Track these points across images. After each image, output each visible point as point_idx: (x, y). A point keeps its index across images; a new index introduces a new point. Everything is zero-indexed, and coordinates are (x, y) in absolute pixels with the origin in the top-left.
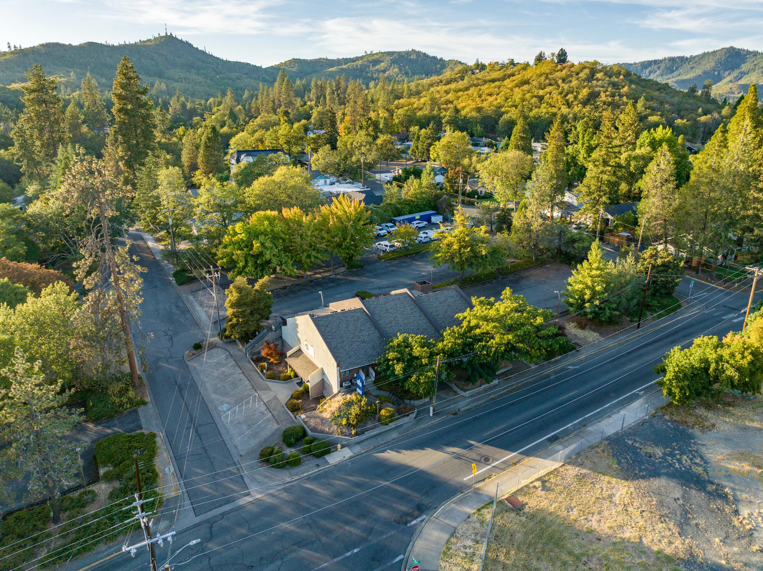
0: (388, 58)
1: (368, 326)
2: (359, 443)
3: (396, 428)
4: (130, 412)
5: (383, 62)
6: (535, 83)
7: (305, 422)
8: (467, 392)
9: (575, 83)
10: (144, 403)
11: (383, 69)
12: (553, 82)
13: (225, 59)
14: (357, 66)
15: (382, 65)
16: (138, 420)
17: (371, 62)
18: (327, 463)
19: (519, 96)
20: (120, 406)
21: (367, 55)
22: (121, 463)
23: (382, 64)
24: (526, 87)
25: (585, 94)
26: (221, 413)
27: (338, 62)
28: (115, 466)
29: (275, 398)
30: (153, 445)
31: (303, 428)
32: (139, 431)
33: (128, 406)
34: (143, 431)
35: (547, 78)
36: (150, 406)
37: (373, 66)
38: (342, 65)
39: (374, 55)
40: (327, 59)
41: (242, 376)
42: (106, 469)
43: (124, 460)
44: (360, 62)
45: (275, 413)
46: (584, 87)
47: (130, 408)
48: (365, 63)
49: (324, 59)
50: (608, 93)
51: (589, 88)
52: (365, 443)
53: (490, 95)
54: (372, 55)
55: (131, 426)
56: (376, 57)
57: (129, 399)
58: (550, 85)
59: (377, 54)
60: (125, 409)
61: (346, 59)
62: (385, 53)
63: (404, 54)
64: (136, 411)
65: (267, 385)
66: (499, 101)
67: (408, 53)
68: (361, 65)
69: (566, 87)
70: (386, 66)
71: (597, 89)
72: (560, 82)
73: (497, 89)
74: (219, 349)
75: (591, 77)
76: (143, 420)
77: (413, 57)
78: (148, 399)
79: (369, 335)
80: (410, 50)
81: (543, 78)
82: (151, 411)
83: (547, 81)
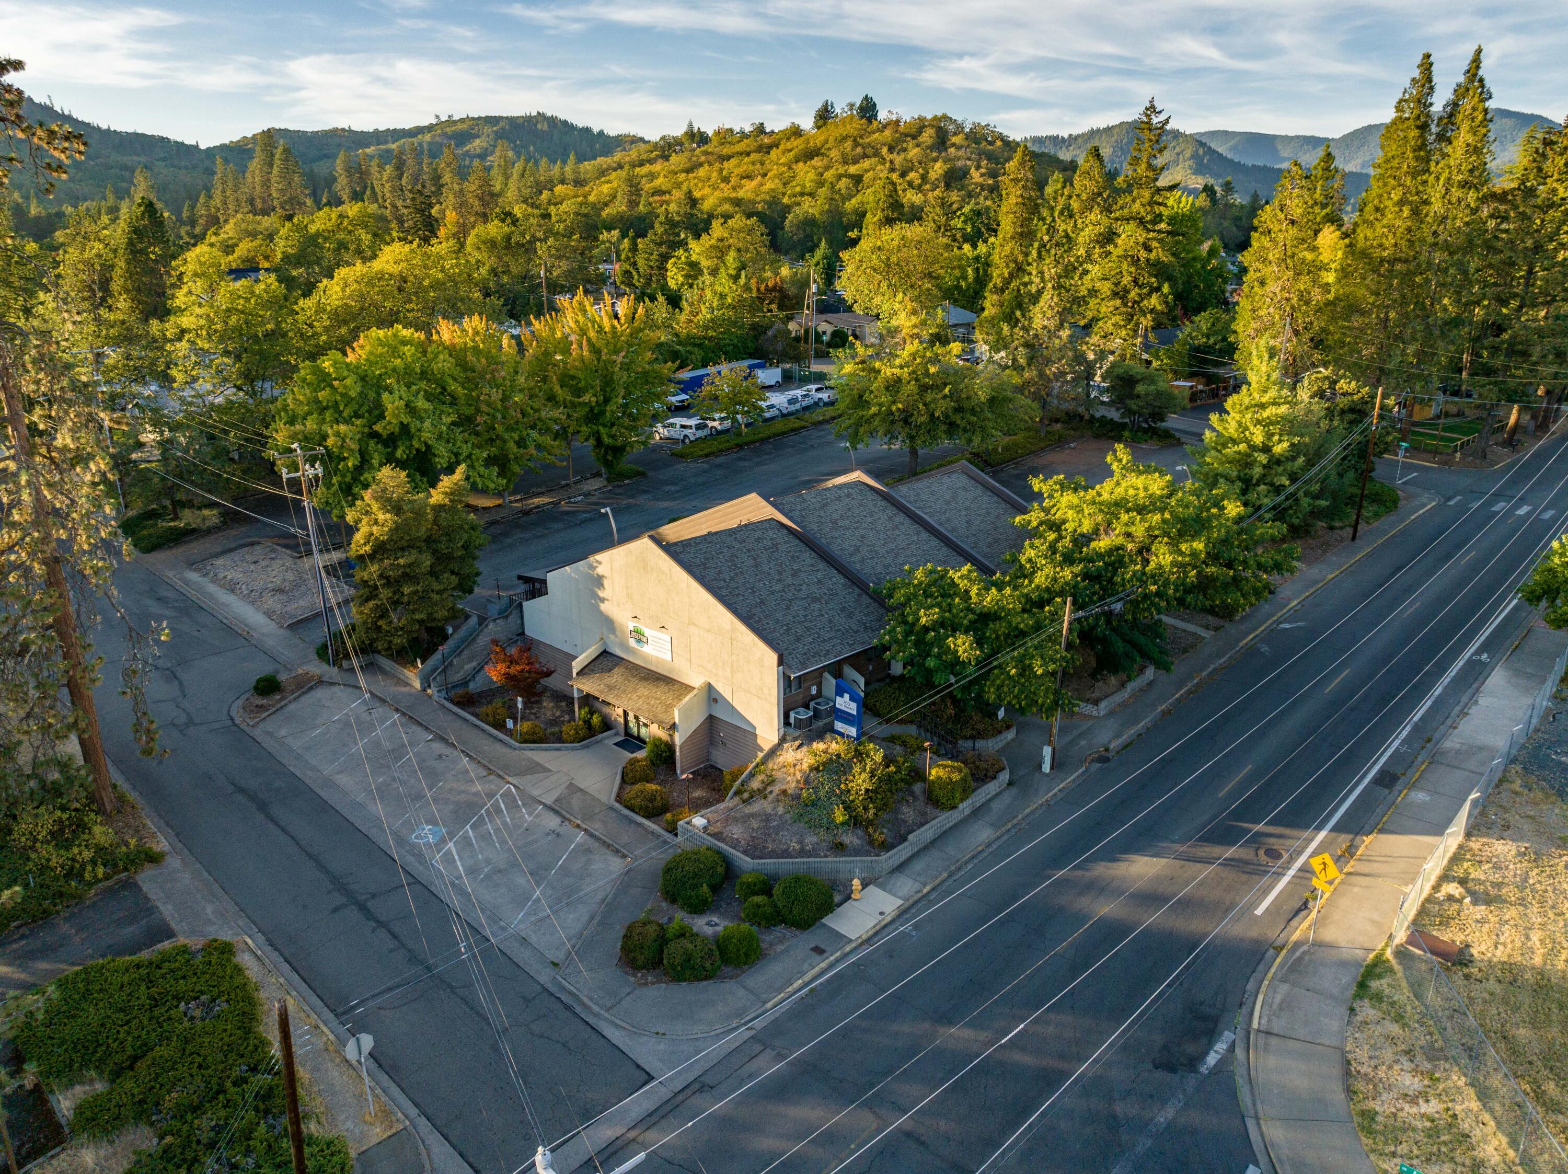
0: (487, 130)
1: (809, 561)
2: (900, 868)
3: (976, 813)
4: (110, 891)
5: (478, 136)
6: (834, 154)
7: (717, 836)
8: (1103, 705)
9: (914, 153)
10: (154, 859)
11: (478, 151)
12: (870, 151)
13: (104, 126)
14: (420, 144)
15: (477, 145)
16: (149, 909)
17: (450, 138)
18: (840, 937)
19: (811, 175)
20: (69, 875)
21: (440, 124)
22: (135, 1059)
23: (477, 142)
24: (817, 162)
25: (940, 172)
26: (427, 853)
27: (378, 137)
28: (116, 1075)
29: (573, 788)
30: (238, 981)
31: (719, 852)
32: (166, 945)
33: (100, 871)
34: (182, 940)
35: (856, 144)
36: (173, 862)
37: (457, 145)
38: (386, 142)
39: (455, 122)
40: (350, 131)
41: (438, 747)
42: (80, 1091)
43: (146, 1048)
44: (428, 137)
45: (597, 827)
46: (935, 160)
47: (107, 877)
48: (438, 139)
49: (343, 130)
50: (983, 171)
51: (945, 162)
52: (918, 865)
53: (749, 177)
54: (450, 122)
55: (130, 931)
56: (460, 127)
57: (100, 849)
58: (865, 156)
59: (462, 121)
60: (90, 885)
61: (395, 131)
62: (480, 118)
63: (521, 121)
64: (131, 885)
65: (530, 760)
66: (769, 185)
67: (528, 119)
68: (429, 143)
69: (898, 159)
70: (485, 145)
71: (960, 164)
72: (885, 150)
73: (758, 166)
74: (336, 689)
75: (942, 140)
76: (167, 911)
77: (543, 126)
78: (161, 844)
79: (819, 581)
80: (534, 114)
81: (848, 144)
82: (186, 877)
83: (859, 150)
